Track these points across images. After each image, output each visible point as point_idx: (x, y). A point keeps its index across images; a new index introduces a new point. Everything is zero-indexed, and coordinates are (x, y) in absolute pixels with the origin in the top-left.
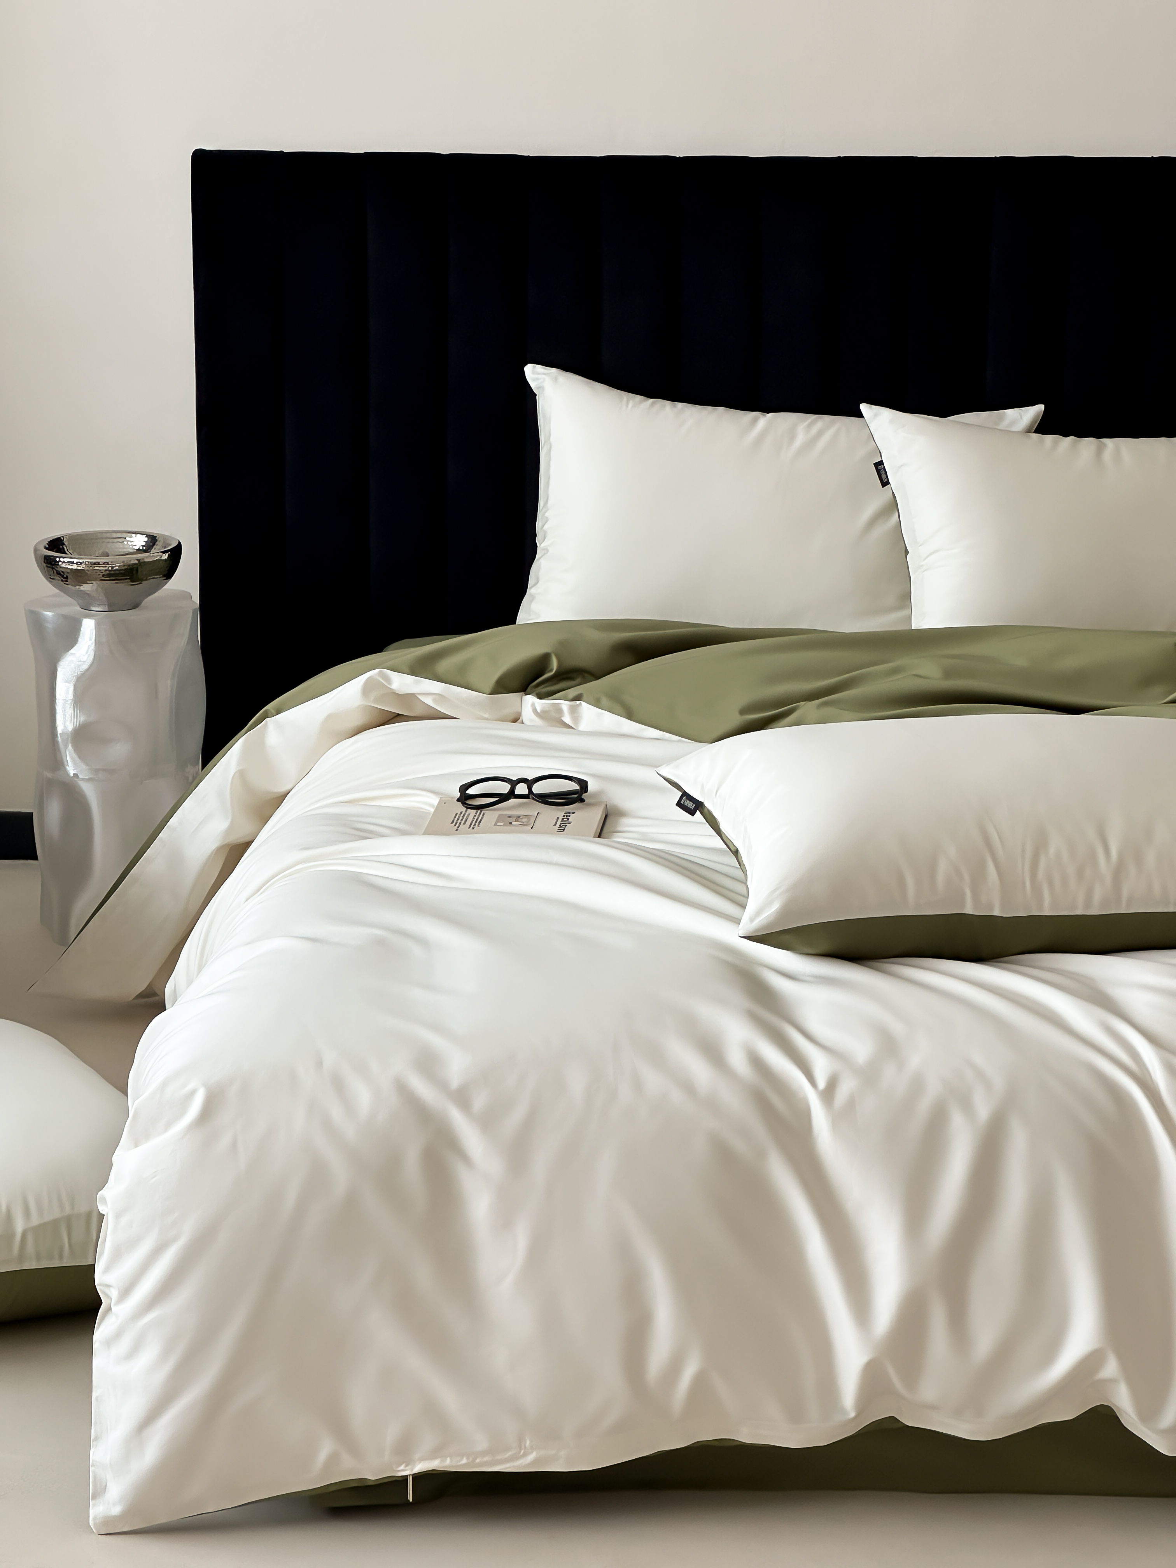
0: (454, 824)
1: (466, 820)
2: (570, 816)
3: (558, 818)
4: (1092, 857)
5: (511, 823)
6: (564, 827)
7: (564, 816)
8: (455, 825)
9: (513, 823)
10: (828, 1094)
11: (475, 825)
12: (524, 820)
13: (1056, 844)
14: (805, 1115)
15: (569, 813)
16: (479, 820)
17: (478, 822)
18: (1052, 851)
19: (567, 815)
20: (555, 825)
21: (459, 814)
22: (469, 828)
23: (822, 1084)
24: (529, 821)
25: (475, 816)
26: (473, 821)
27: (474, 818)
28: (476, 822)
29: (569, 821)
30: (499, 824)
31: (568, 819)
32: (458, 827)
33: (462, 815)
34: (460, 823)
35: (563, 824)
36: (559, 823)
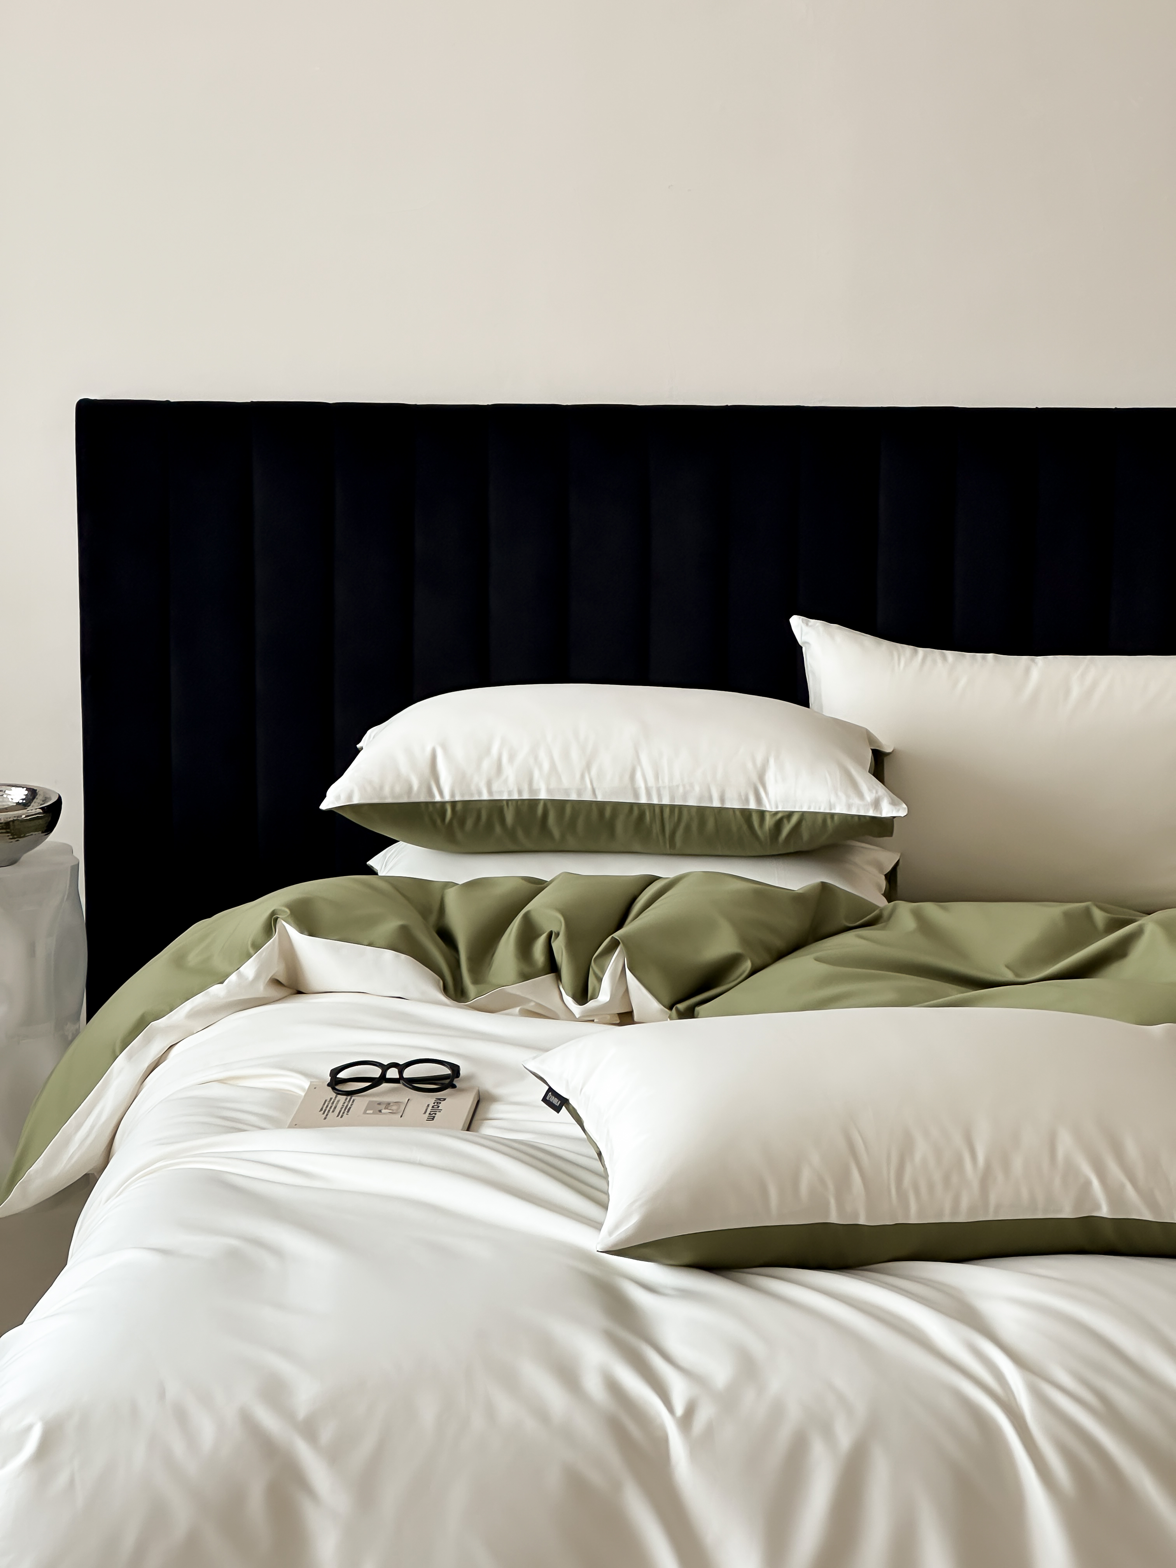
0: (323, 1111)
1: (335, 1108)
2: (440, 1103)
3: (428, 1105)
4: (959, 1163)
5: (380, 1111)
6: (433, 1115)
7: (434, 1103)
8: (323, 1114)
9: (383, 1111)
10: (686, 1421)
11: (344, 1113)
12: (394, 1108)
13: (922, 1149)
14: (661, 1443)
15: (439, 1099)
16: (348, 1108)
17: (347, 1110)
18: (918, 1157)
19: (437, 1102)
20: (425, 1113)
21: (328, 1100)
22: (338, 1116)
23: (679, 1410)
24: (399, 1108)
25: (344, 1103)
26: (342, 1108)
27: (343, 1106)
28: (345, 1110)
29: (439, 1108)
30: (368, 1112)
31: (439, 1106)
32: (327, 1115)
33: (332, 1102)
34: (329, 1111)
35: (432, 1113)
36: (428, 1111)
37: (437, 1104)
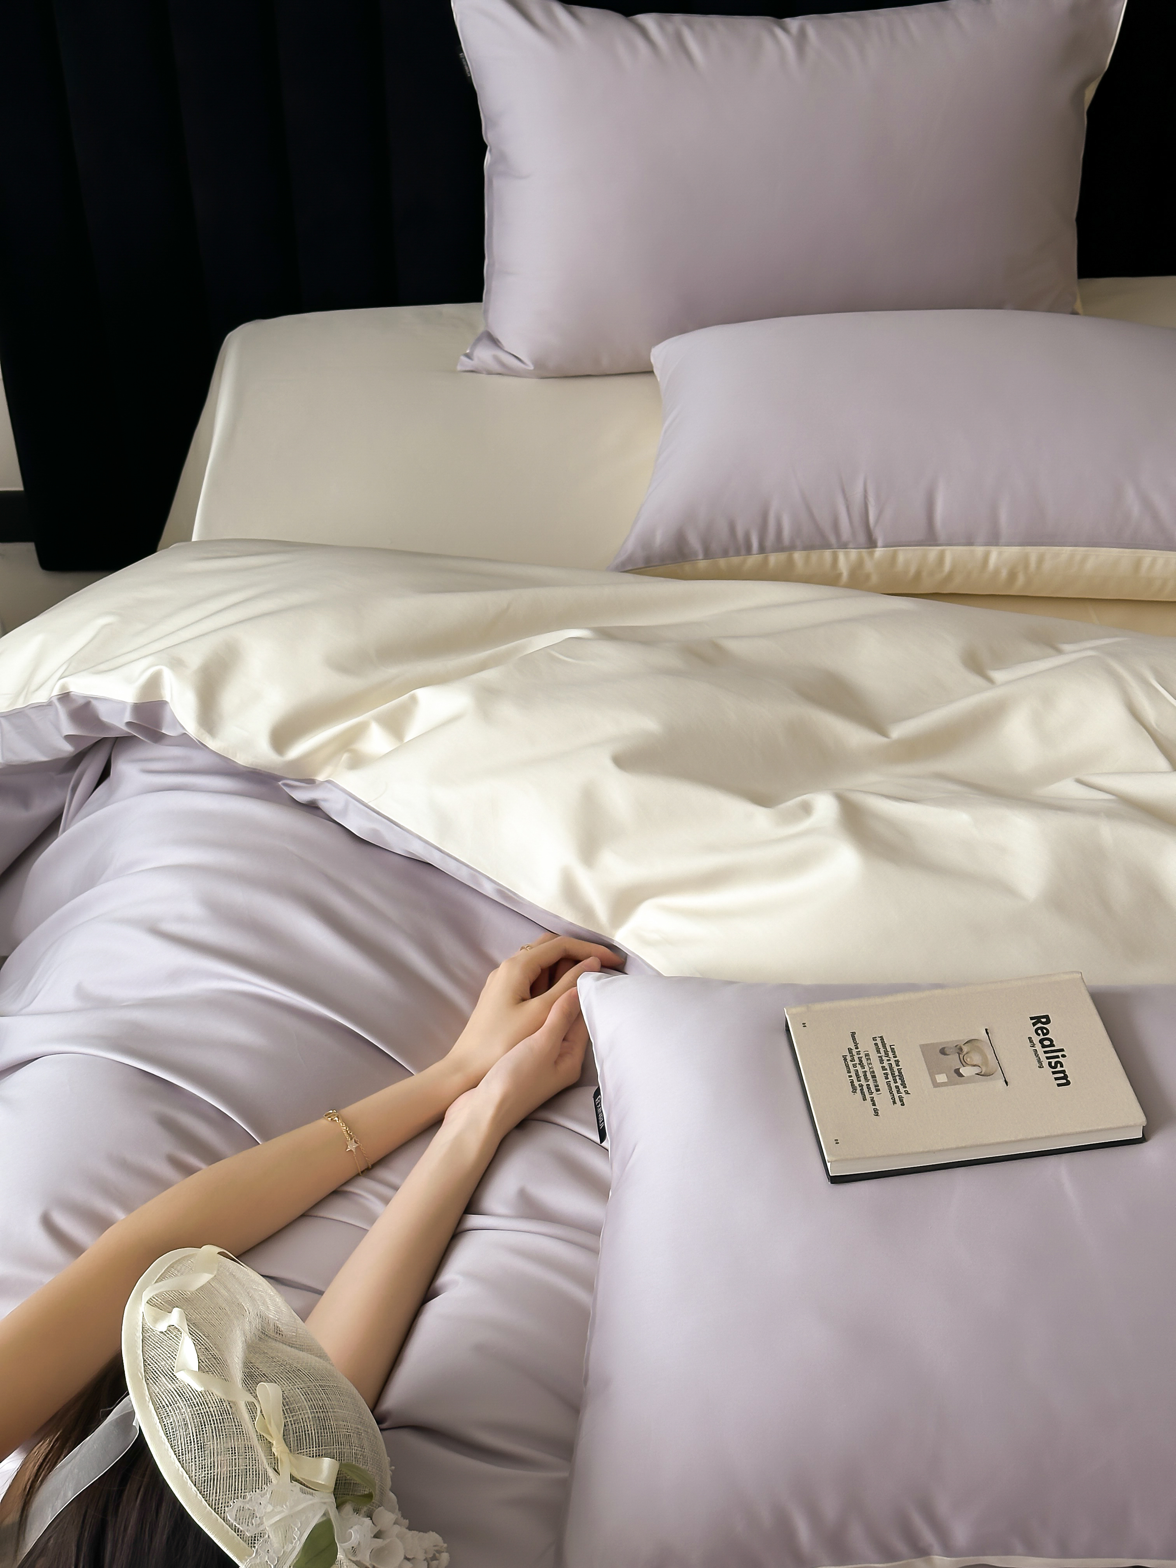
0: (859, 1091)
1: (874, 1077)
6: (1059, 1069)
8: (865, 1099)
12: (976, 1058)
16: (897, 1073)
17: (899, 1082)
19: (1042, 1029)
20: (1041, 1066)
21: (849, 1058)
22: (894, 1103)
25: (882, 1061)
26: (886, 1075)
27: (884, 1068)
28: (895, 1079)
30: (936, 1077)
32: (872, 1100)
33: (857, 1060)
34: (871, 1090)
35: (1053, 1061)
36: (1045, 1063)
37: (1044, 1034)
